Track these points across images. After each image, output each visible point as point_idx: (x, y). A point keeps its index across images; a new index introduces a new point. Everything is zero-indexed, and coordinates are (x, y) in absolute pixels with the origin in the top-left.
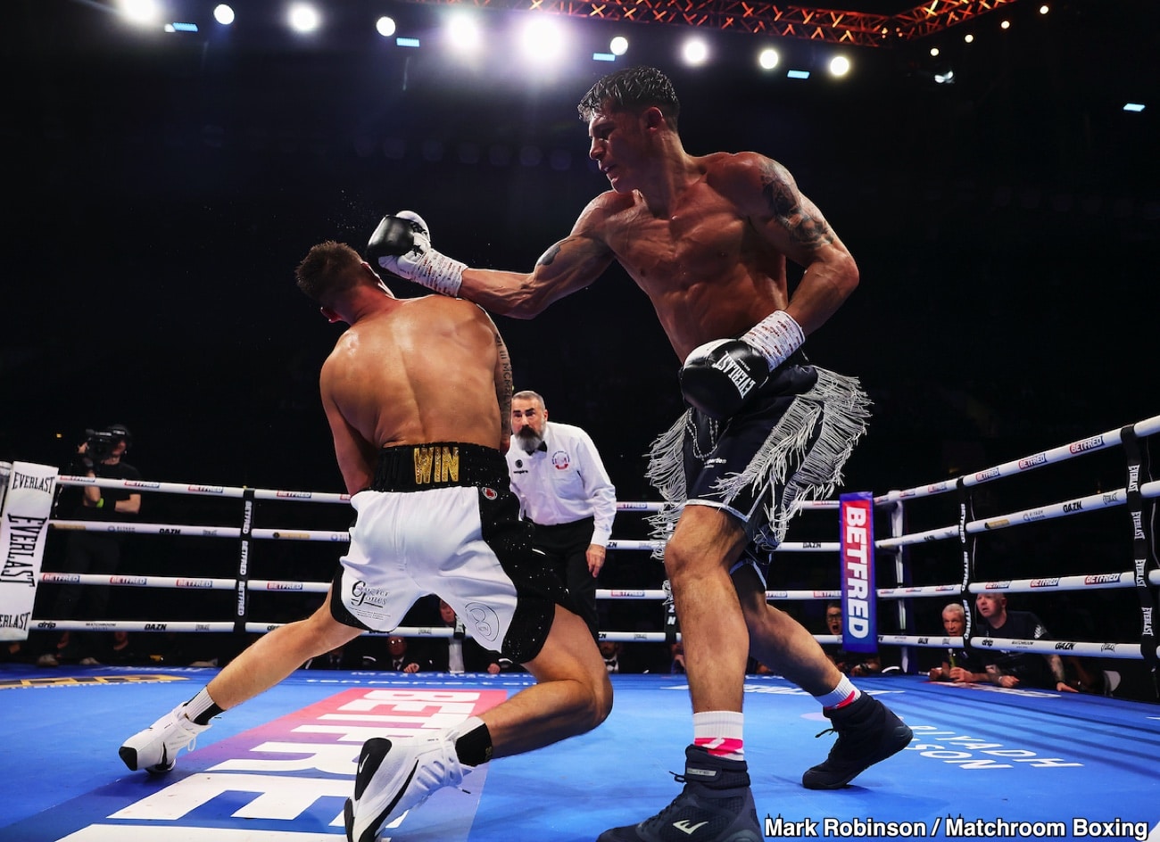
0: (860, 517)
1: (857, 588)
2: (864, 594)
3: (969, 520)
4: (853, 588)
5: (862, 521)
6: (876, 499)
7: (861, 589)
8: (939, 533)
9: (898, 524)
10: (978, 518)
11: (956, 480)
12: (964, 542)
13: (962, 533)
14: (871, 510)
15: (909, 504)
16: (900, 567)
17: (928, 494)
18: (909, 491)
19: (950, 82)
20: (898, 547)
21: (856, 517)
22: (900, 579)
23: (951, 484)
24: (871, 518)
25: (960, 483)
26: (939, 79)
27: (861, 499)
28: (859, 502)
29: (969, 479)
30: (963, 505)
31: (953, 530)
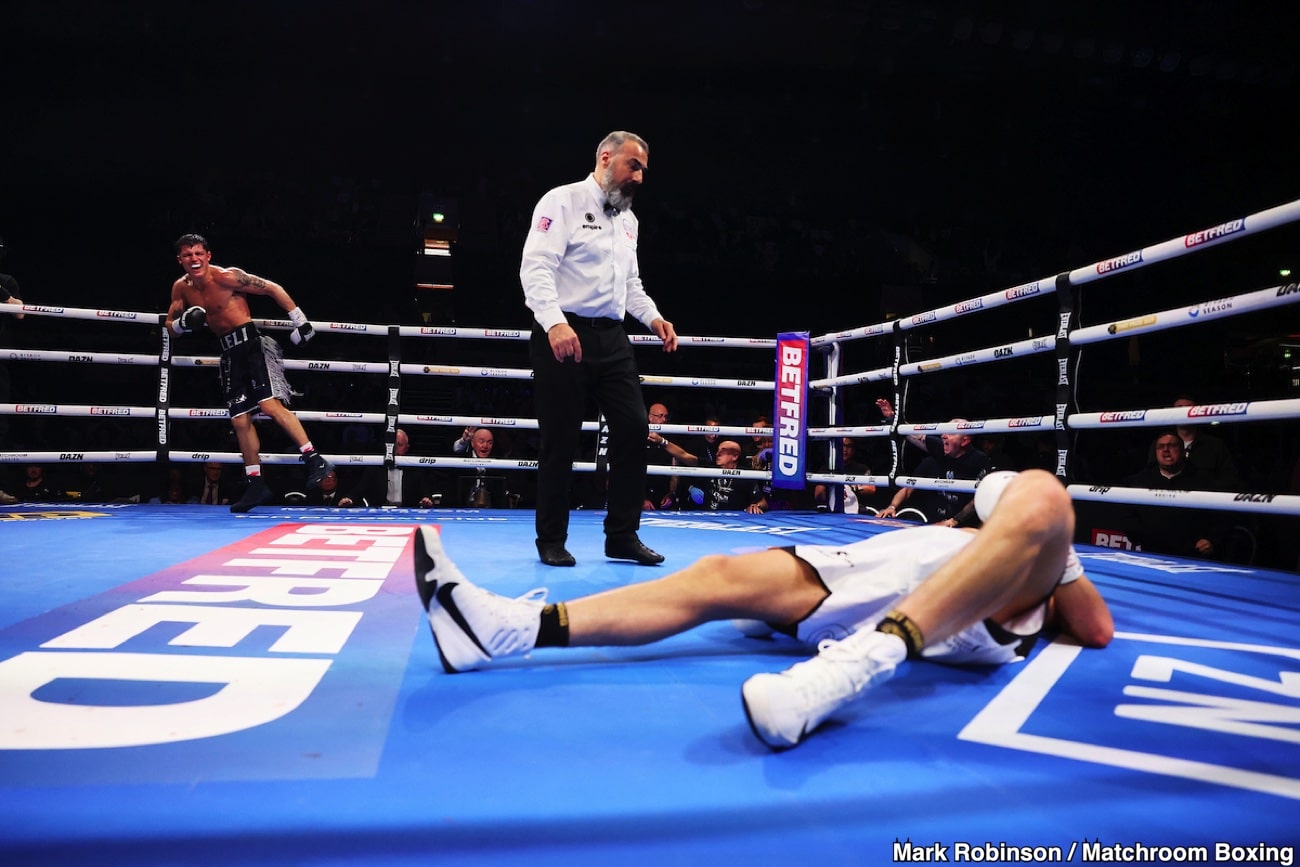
0: (795, 356)
1: (789, 428)
2: (795, 433)
3: (902, 362)
4: (784, 427)
5: (797, 361)
6: (813, 340)
7: (792, 428)
8: (873, 375)
9: (833, 365)
10: (911, 361)
11: (893, 323)
12: (896, 384)
13: (896, 376)
14: (807, 350)
15: (845, 345)
16: (833, 408)
17: (865, 335)
18: (846, 333)
20: (832, 388)
21: (792, 356)
22: (833, 419)
23: (888, 326)
24: (806, 358)
25: (896, 326)
27: (798, 339)
28: (796, 342)
29: (906, 322)
30: (898, 348)
31: (887, 372)
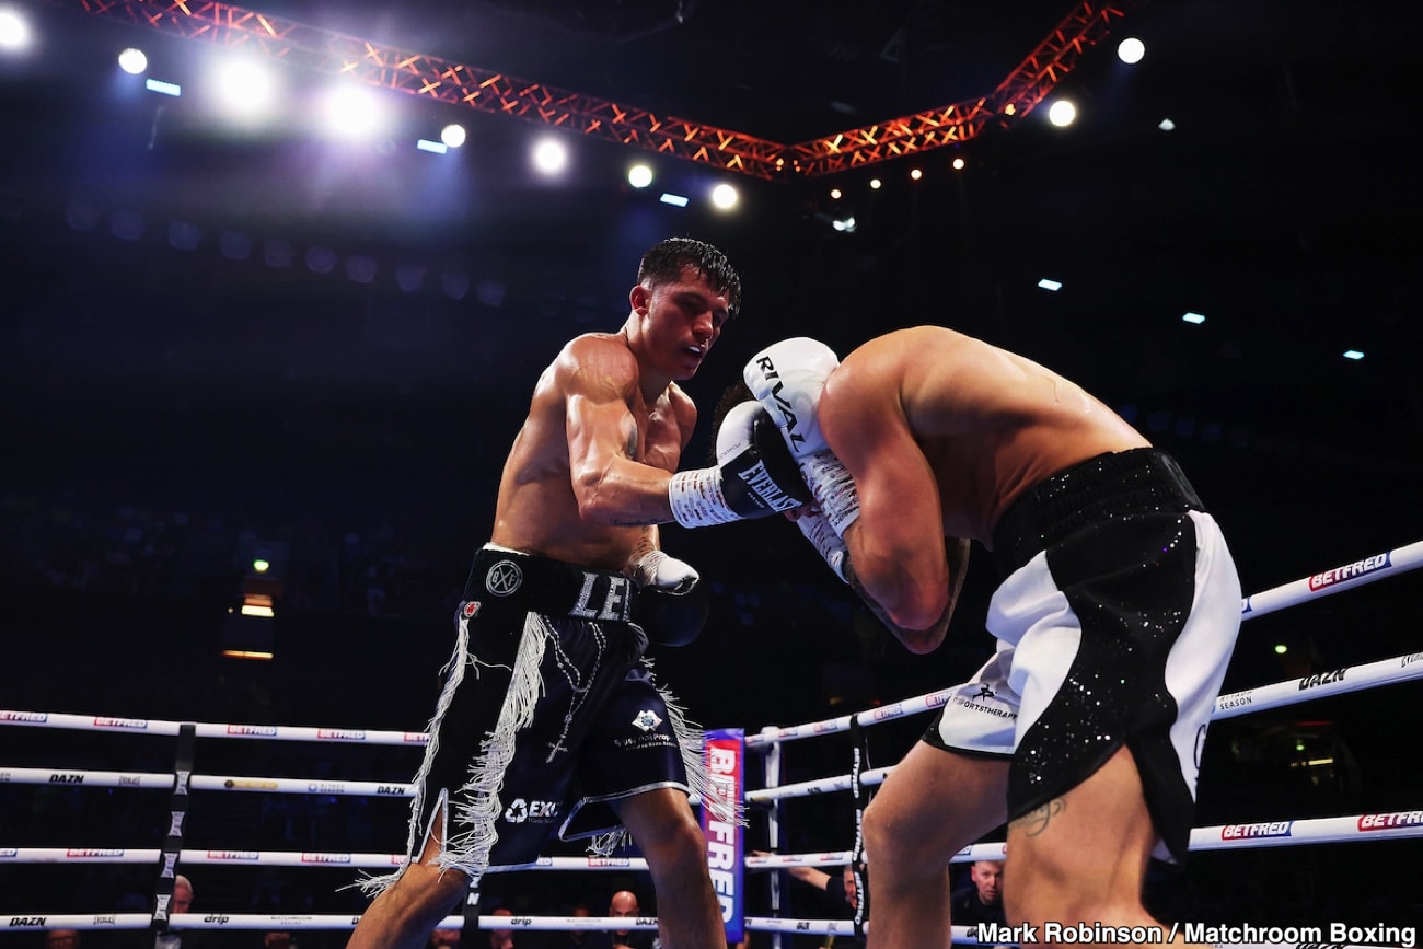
0: (727, 761)
1: (720, 856)
2: (729, 863)
3: (863, 768)
5: (730, 767)
6: (749, 739)
7: (725, 857)
8: (827, 784)
9: (773, 770)
10: (875, 766)
11: (849, 718)
12: (857, 796)
13: (855, 786)
14: (741, 753)
15: (787, 746)
16: (774, 827)
17: (815, 734)
18: (790, 730)
19: (850, 230)
20: (772, 802)
21: (723, 761)
22: (774, 843)
23: (843, 722)
24: (741, 764)
25: (854, 721)
26: (839, 226)
27: (730, 738)
28: (727, 742)
29: (866, 717)
30: (857, 750)
31: (844, 781)
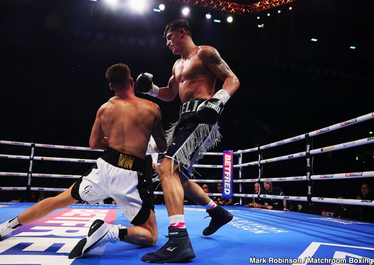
2: (229, 181)
3: (261, 160)
4: (226, 179)
5: (230, 159)
6: (234, 153)
7: (228, 180)
8: (252, 163)
9: (240, 160)
10: (264, 159)
11: (258, 147)
12: (259, 166)
13: (259, 164)
14: (232, 156)
15: (244, 154)
16: (240, 173)
17: (249, 151)
18: (244, 151)
19: (262, 27)
20: (240, 167)
21: (228, 158)
22: (240, 177)
23: (256, 149)
24: (232, 158)
25: (259, 148)
26: (259, 26)
28: (229, 153)
29: (262, 147)
30: (259, 155)
31: (256, 162)
